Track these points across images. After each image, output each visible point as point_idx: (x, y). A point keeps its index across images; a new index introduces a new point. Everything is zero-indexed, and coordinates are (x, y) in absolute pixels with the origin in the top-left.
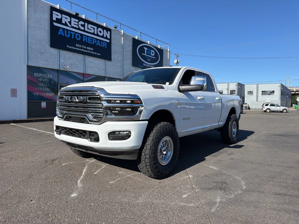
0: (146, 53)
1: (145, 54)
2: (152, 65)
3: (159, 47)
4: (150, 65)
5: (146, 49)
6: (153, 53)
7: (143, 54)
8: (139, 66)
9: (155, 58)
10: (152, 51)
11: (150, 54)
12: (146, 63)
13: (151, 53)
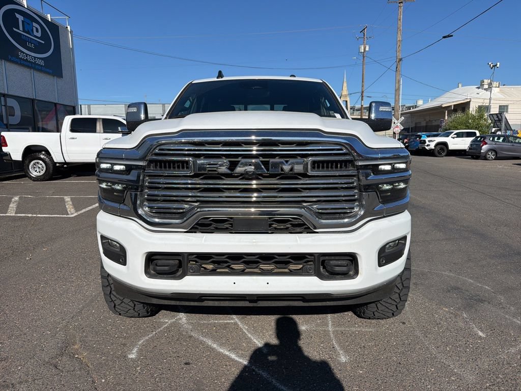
0: (21, 28)
1: (20, 31)
2: (38, 58)
3: (49, 17)
4: (35, 58)
5: (21, 18)
6: (37, 31)
7: (15, 29)
8: (10, 57)
9: (43, 42)
10: (34, 24)
11: (31, 33)
12: (24, 53)
13: (32, 30)
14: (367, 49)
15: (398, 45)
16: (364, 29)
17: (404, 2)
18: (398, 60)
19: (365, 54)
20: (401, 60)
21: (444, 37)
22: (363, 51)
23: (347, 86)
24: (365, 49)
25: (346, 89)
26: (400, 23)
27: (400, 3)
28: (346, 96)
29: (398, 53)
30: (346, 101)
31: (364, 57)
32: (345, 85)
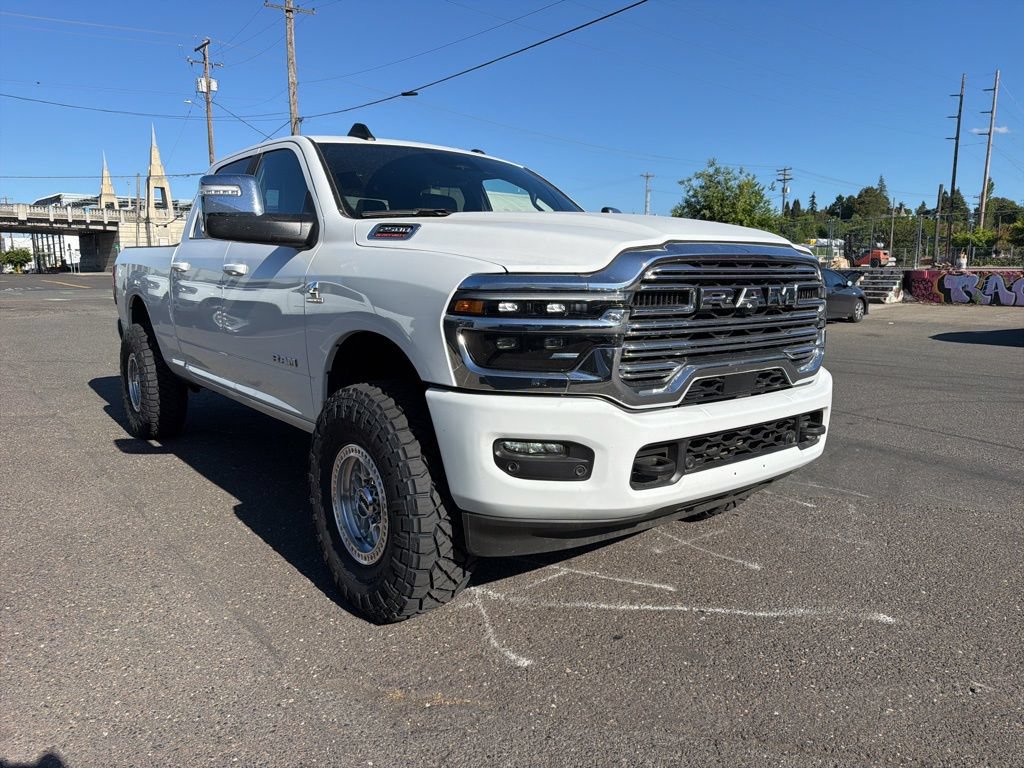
14: (214, 86)
15: (291, 92)
16: (205, 45)
17: (295, 11)
18: (294, 120)
19: (210, 96)
20: (300, 120)
21: (404, 94)
22: (205, 90)
23: (161, 156)
24: (209, 87)
25: (159, 162)
26: (292, 50)
27: (287, 11)
28: (160, 178)
29: (292, 108)
30: (163, 189)
31: (208, 103)
32: (155, 154)
